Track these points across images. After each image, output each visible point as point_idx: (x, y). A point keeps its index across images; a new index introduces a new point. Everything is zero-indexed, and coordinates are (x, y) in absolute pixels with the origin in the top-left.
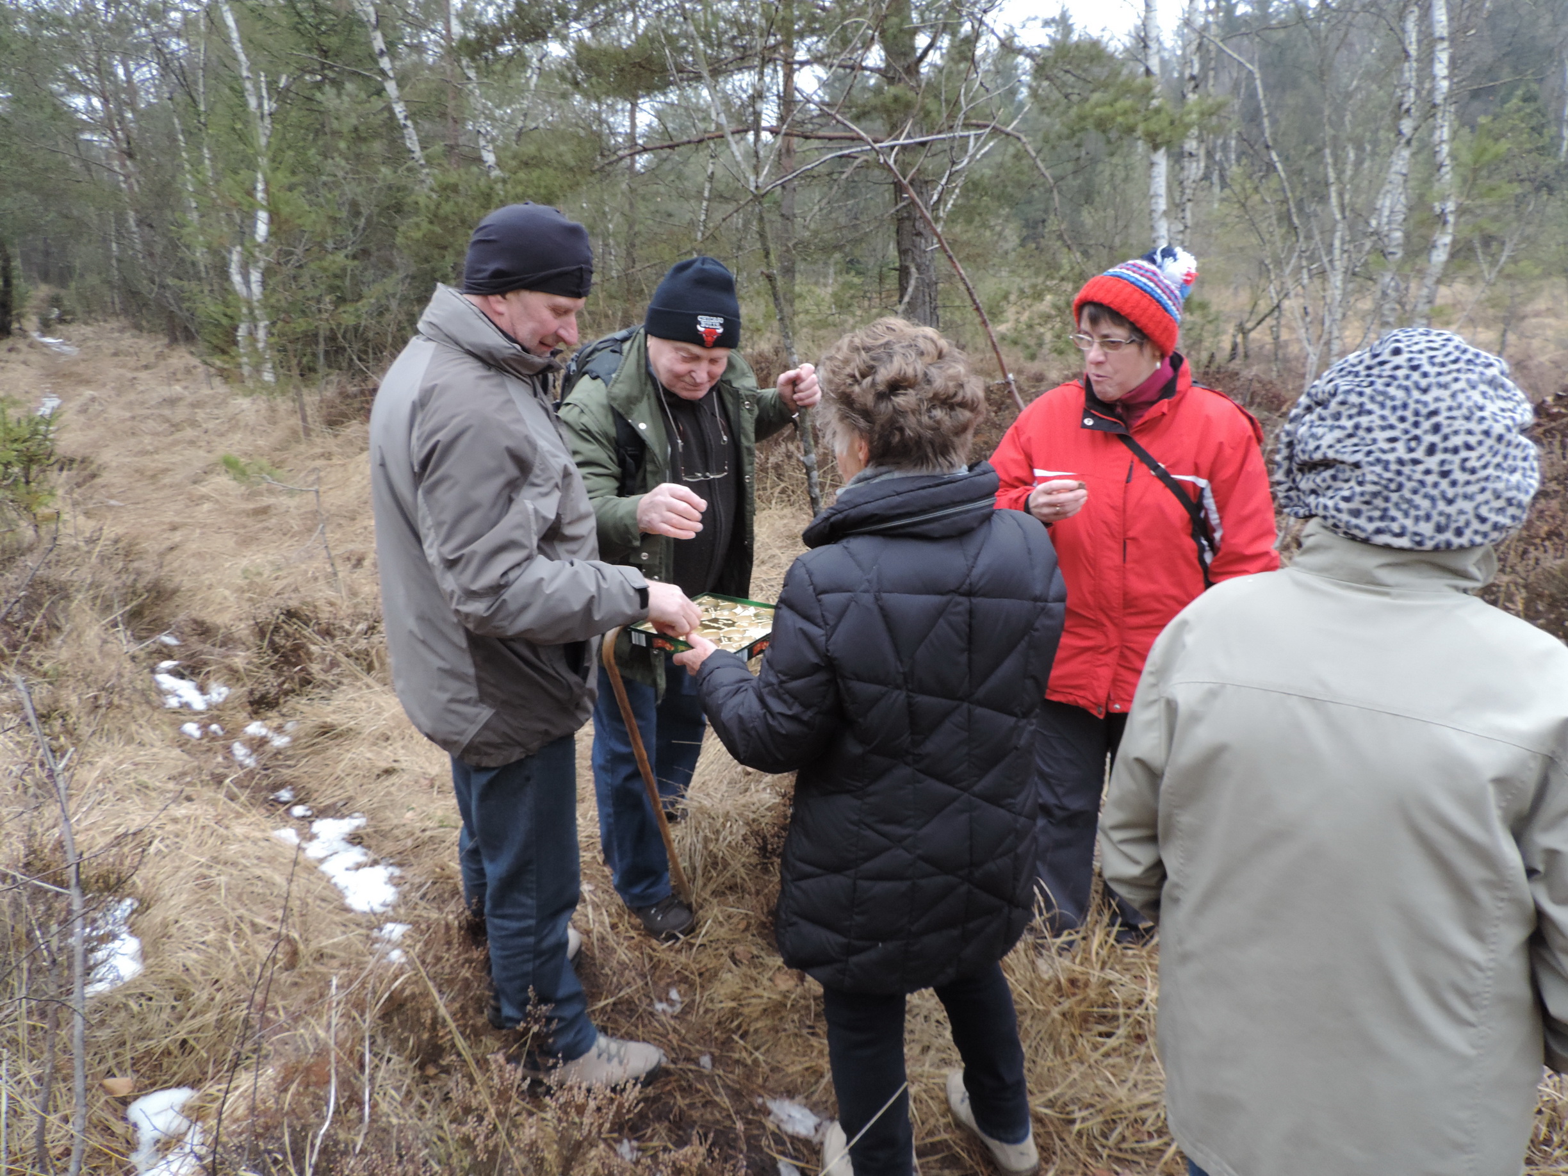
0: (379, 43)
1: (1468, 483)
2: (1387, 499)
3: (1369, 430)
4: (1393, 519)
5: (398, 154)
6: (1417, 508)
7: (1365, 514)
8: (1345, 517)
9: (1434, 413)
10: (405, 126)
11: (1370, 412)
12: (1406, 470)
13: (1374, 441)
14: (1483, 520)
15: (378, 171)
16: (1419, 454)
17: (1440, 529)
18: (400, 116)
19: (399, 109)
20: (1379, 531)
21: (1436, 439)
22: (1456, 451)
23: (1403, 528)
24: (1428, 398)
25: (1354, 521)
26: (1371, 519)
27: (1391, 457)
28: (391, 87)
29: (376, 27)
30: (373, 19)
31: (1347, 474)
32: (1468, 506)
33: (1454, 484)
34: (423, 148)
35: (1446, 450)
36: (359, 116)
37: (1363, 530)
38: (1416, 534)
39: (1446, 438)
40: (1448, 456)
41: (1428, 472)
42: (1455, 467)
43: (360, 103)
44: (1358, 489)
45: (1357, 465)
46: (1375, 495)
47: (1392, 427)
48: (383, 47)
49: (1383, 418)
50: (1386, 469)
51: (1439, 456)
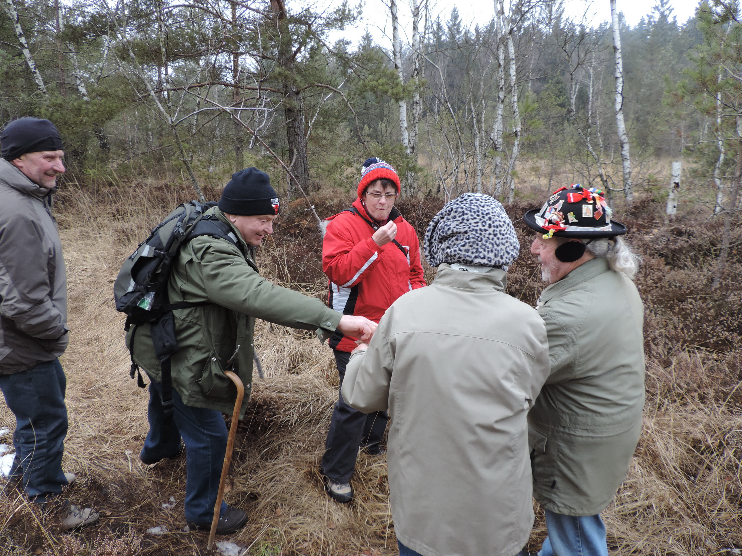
0: (19, 30)
1: (502, 239)
2: (477, 245)
3: (468, 220)
4: (480, 252)
5: (31, 86)
6: (488, 248)
7: (471, 251)
8: (463, 253)
9: (488, 214)
10: (35, 72)
11: (467, 214)
12: (483, 233)
13: (470, 224)
14: (508, 253)
15: (19, 95)
16: (486, 227)
17: (496, 256)
18: (32, 67)
19: (31, 63)
20: (476, 257)
21: (491, 222)
22: (497, 227)
23: (484, 255)
24: (485, 208)
25: (467, 254)
26: (473, 253)
27: (477, 228)
28: (26, 52)
29: (17, 22)
30: (16, 18)
31: (462, 237)
32: (503, 247)
33: (498, 239)
34: (45, 84)
35: (494, 226)
36: (9, 67)
37: (471, 257)
38: (489, 258)
39: (493, 222)
40: (495, 229)
41: (490, 234)
42: (498, 232)
43: (8, 60)
44: (467, 241)
45: (466, 232)
46: (474, 243)
47: (475, 218)
48: (21, 32)
49: (472, 215)
50: (477, 232)
51: (493, 229)
